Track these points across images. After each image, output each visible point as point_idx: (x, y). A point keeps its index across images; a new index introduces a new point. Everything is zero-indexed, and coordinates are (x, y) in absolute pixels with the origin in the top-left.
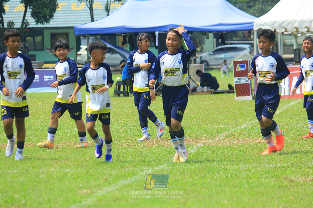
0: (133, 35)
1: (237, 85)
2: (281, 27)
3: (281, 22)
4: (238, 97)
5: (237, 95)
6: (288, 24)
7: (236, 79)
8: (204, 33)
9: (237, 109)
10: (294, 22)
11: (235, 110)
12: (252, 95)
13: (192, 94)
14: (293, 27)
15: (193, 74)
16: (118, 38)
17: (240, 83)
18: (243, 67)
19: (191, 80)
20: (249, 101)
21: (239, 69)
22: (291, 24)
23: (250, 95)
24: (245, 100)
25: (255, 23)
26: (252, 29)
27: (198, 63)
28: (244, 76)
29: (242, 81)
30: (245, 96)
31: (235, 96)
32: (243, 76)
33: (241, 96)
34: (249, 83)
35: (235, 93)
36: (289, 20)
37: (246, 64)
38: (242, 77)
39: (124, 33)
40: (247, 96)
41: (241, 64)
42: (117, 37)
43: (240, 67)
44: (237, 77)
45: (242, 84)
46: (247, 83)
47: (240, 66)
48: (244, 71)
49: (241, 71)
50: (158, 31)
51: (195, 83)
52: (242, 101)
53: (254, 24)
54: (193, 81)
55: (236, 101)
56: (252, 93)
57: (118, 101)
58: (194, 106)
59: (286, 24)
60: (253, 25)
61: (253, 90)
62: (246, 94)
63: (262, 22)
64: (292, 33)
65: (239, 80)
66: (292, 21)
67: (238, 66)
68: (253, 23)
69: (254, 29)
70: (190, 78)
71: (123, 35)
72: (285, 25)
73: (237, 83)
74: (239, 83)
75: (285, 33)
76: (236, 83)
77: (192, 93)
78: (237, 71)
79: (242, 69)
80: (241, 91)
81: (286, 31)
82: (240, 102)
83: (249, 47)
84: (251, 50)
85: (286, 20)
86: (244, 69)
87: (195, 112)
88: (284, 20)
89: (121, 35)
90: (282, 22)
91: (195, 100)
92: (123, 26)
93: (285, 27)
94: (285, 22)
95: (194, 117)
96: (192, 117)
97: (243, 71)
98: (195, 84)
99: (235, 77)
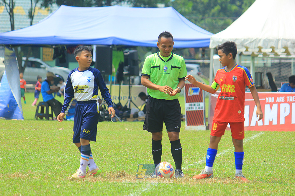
0: (66, 48)
1: (188, 112)
2: (243, 46)
3: (242, 40)
4: (189, 126)
5: (189, 124)
6: (251, 42)
7: (187, 105)
8: (150, 48)
9: (189, 141)
10: (258, 40)
11: (187, 142)
12: (205, 124)
13: (134, 121)
14: (256, 46)
15: (134, 97)
16: (42, 50)
17: (192, 110)
18: (196, 90)
19: (131, 104)
20: (202, 131)
21: (191, 93)
22: (254, 43)
23: (203, 125)
24: (198, 130)
25: (212, 39)
26: (208, 47)
27: (137, 83)
28: (198, 102)
29: (194, 107)
30: (198, 125)
31: (186, 126)
32: (196, 102)
33: (192, 125)
34: (202, 111)
35: (186, 122)
36: (252, 39)
37: (199, 88)
38: (194, 103)
39: (56, 45)
40: (200, 125)
41: (194, 88)
42: (41, 48)
43: (193, 91)
44: (188, 102)
45: (195, 111)
46: (200, 110)
47: (193, 89)
48: (198, 95)
49: (194, 96)
50: (96, 44)
51: (137, 107)
52: (194, 132)
53: (211, 41)
54: (135, 105)
55: (186, 131)
56: (205, 123)
57: (46, 126)
58: (138, 135)
59: (249, 43)
60: (209, 42)
61: (207, 118)
62: (198, 123)
63: (220, 39)
64: (253, 53)
65: (191, 107)
66: (256, 39)
67: (190, 89)
68: (209, 39)
69: (211, 47)
70: (131, 101)
71: (54, 47)
72: (247, 44)
73: (189, 110)
74: (190, 110)
75: (244, 53)
76: (187, 110)
77: (133, 119)
78: (189, 95)
79: (195, 94)
80: (193, 119)
81: (247, 50)
82: (192, 132)
83: (198, 68)
84: (199, 71)
85: (249, 38)
86: (197, 93)
87: (140, 142)
88: (246, 38)
89: (52, 47)
90: (244, 40)
91: (138, 128)
92: (55, 36)
93: (248, 46)
94: (247, 40)
95: (140, 148)
96: (138, 148)
97: (196, 95)
98: (137, 109)
99: (187, 102)
